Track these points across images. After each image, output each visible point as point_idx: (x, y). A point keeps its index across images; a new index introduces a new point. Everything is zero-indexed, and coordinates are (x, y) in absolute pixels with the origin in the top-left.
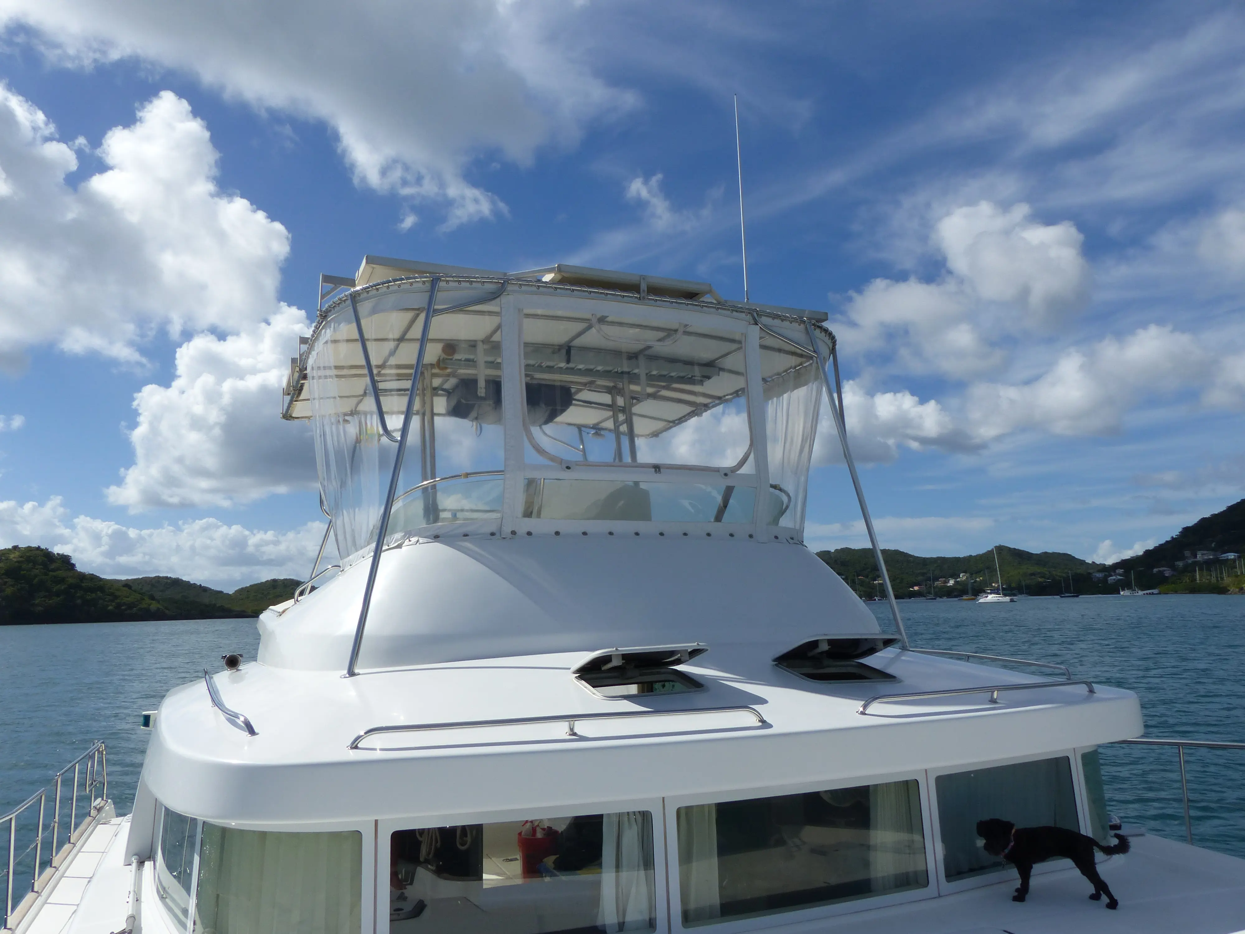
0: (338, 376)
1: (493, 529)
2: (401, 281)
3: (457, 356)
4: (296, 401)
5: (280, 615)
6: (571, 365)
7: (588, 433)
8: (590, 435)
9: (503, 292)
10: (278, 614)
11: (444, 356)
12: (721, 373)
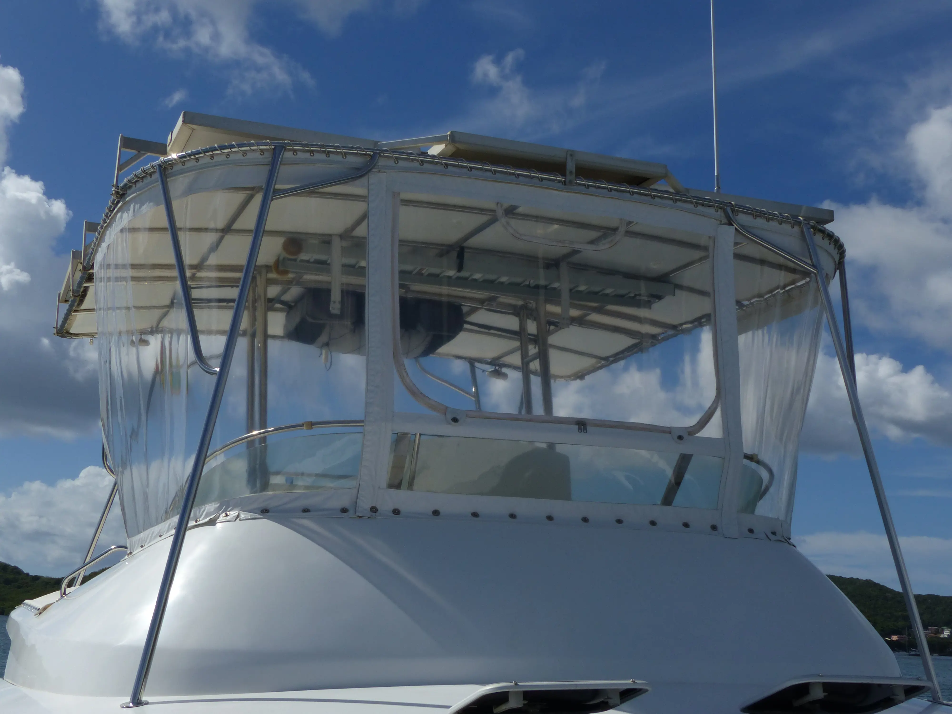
0: (134, 279)
1: (345, 502)
2: (231, 148)
3: (304, 256)
4: (76, 311)
5: (40, 614)
6: (464, 274)
7: (484, 371)
8: (487, 373)
9: (371, 169)
10: (37, 612)
11: (284, 254)
12: (678, 292)
